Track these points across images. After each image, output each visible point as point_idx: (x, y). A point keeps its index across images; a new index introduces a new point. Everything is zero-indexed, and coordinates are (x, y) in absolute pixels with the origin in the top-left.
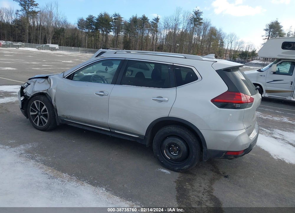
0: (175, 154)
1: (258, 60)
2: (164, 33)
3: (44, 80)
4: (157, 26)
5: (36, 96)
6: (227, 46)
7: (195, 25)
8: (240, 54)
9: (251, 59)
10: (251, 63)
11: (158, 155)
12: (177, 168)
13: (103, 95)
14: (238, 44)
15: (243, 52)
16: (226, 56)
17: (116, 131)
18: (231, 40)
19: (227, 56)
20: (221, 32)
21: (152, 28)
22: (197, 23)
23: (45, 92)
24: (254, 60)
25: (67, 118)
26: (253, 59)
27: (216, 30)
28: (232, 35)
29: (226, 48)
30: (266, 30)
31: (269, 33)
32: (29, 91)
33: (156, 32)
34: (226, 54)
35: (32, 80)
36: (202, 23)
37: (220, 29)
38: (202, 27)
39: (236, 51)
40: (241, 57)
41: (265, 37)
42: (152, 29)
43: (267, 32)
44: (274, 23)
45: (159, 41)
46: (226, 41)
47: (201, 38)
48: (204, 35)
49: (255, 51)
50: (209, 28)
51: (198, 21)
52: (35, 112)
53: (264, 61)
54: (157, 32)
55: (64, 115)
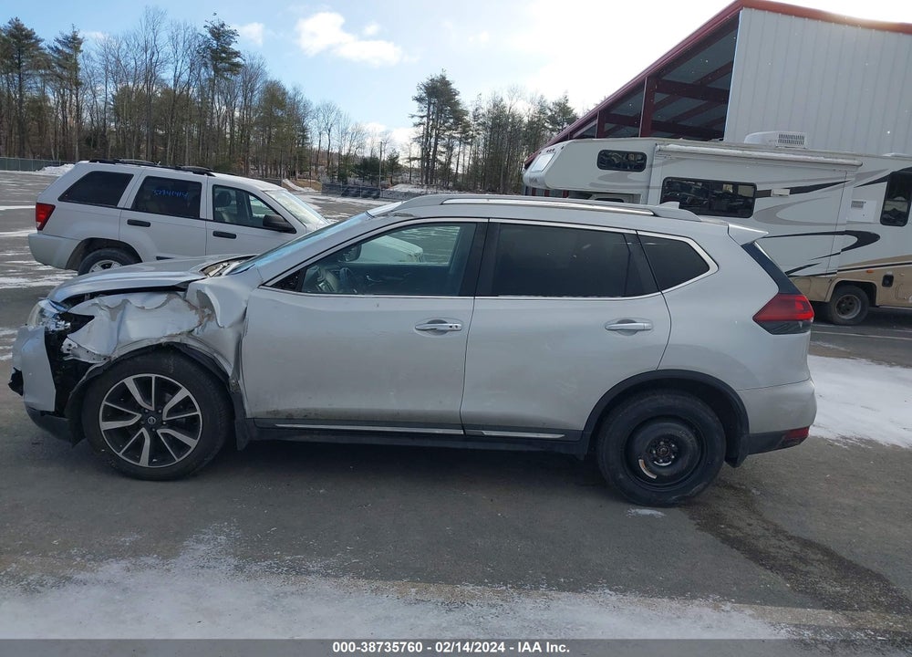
0: (664, 464)
1: (406, 183)
2: (106, 91)
3: (162, 298)
4: (76, 64)
5: (138, 359)
6: (319, 140)
7: (216, 70)
8: (356, 166)
9: (387, 182)
10: (394, 192)
11: (621, 476)
12: (674, 498)
13: (444, 332)
14: (349, 137)
15: (364, 160)
16: (316, 172)
17: (486, 433)
18: (327, 124)
19: (322, 172)
20: (299, 98)
21: (58, 70)
22: (224, 64)
23: (177, 340)
24: (397, 183)
25: (290, 418)
26: (394, 180)
27: (284, 93)
28: (328, 109)
29: (316, 146)
30: (420, 100)
31: (429, 109)
32: (91, 344)
33: (74, 87)
34: (317, 165)
35: (96, 300)
36: (238, 65)
37: (295, 89)
38: (239, 78)
39: (347, 158)
40: (362, 176)
41: (417, 120)
42: (58, 76)
43: (421, 105)
44: (437, 81)
45: (86, 115)
46: (312, 125)
47: (237, 114)
48: (246, 107)
49: (397, 157)
50: (259, 85)
51: (225, 58)
52: (129, 417)
53: (422, 186)
54: (78, 84)
55: (280, 409)
